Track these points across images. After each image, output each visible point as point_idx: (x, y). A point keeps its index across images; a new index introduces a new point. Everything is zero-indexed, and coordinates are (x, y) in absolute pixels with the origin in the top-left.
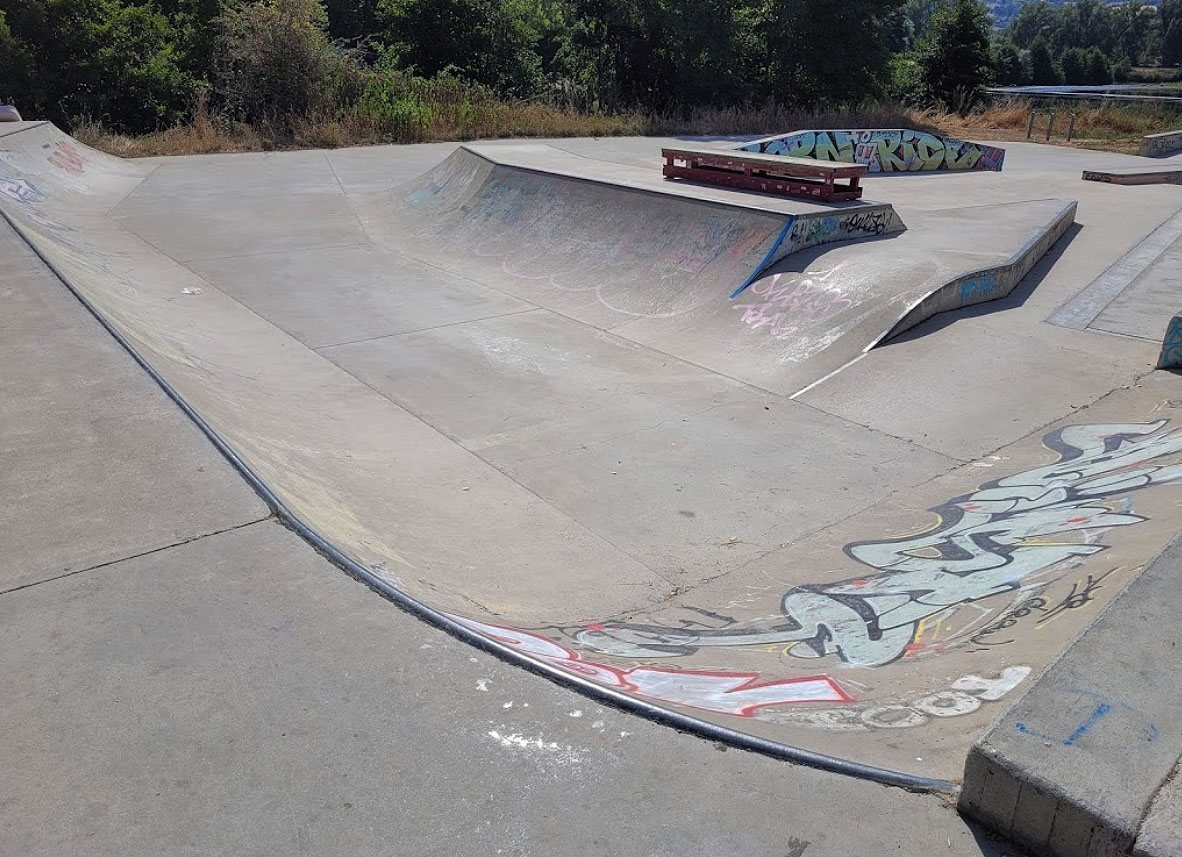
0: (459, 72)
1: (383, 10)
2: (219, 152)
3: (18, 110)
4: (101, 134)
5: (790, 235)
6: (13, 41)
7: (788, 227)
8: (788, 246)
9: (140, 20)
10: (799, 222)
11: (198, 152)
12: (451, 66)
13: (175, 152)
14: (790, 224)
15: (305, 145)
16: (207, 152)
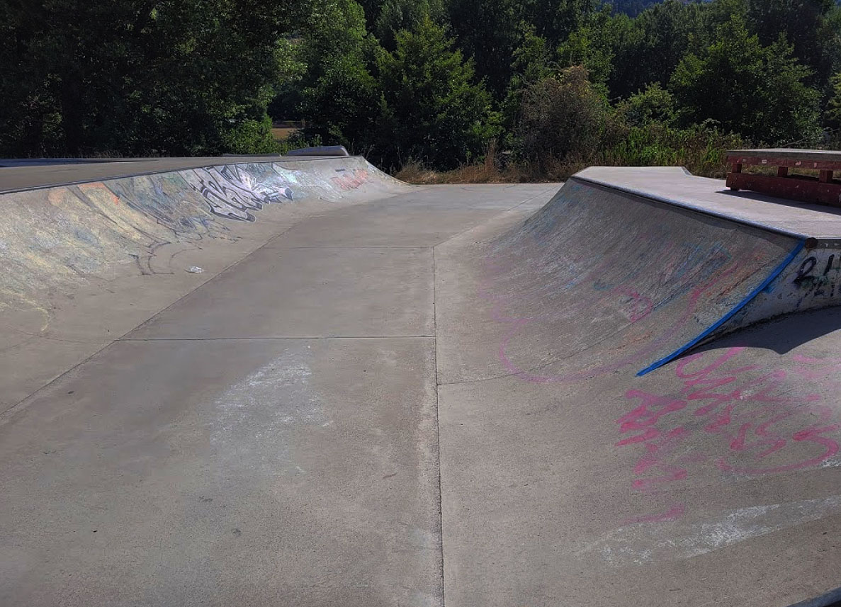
0: (715, 124)
1: (674, 82)
2: (486, 183)
3: (347, 149)
4: (421, 169)
5: (794, 276)
6: (388, 111)
7: (789, 261)
8: (786, 295)
9: (473, 95)
10: (821, 255)
11: (472, 182)
12: (709, 120)
13: (456, 181)
14: (795, 253)
15: (553, 180)
16: (477, 183)
